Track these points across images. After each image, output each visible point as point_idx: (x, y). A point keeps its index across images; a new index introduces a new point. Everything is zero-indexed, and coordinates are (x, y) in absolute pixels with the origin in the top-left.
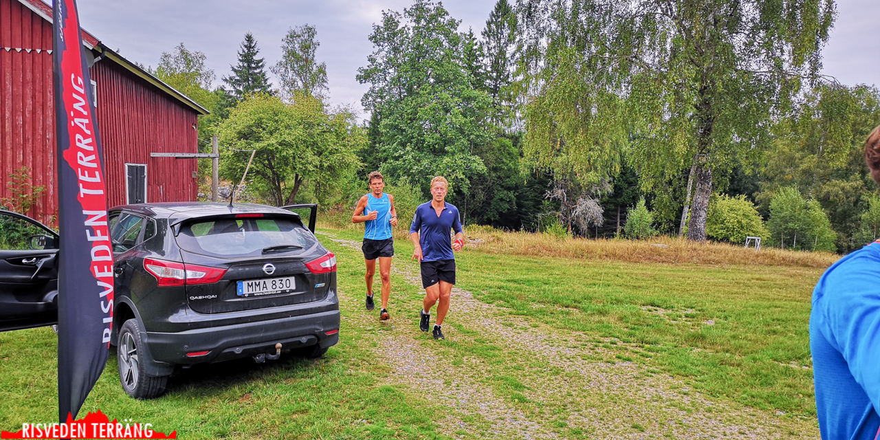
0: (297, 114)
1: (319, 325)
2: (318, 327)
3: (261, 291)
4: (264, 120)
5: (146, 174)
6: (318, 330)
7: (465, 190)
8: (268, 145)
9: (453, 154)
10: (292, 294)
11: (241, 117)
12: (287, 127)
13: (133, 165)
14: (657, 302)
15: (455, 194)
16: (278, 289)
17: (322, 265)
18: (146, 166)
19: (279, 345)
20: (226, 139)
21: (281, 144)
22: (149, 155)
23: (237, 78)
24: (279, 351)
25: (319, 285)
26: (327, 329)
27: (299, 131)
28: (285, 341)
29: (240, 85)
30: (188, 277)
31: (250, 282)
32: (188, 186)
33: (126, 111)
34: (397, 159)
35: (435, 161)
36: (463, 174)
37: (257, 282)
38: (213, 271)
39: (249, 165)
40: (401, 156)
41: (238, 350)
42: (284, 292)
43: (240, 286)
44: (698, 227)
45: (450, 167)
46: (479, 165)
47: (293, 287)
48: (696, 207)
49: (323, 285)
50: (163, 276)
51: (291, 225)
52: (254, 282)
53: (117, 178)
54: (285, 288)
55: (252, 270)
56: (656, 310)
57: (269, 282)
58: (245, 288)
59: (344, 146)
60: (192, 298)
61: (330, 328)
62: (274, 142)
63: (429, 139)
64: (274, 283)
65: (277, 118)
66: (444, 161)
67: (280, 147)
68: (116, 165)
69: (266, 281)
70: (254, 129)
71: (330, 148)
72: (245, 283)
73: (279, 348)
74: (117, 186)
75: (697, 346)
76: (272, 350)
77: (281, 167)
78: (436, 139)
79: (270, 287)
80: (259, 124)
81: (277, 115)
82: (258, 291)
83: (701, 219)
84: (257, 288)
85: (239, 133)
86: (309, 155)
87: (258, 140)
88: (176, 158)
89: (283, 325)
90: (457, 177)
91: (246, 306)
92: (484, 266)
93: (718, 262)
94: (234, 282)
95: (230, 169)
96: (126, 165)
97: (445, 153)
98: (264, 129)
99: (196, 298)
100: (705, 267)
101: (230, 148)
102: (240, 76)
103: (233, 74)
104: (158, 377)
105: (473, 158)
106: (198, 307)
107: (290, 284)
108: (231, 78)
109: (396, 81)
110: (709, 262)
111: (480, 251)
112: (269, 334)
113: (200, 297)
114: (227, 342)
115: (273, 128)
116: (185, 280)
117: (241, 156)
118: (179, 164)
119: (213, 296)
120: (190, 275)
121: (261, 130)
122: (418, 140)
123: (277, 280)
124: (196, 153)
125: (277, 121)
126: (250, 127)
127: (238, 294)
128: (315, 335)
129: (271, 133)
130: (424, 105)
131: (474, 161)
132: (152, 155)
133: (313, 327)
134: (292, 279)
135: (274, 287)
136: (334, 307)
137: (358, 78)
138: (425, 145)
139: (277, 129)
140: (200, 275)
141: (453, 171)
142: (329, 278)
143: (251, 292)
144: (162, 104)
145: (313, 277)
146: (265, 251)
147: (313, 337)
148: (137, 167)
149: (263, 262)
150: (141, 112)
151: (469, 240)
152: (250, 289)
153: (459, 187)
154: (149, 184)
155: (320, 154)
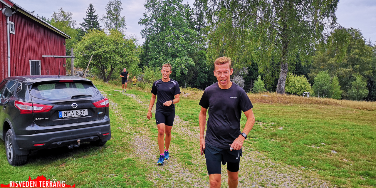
0: (111, 39)
1: (99, 131)
2: (99, 132)
3: (71, 116)
4: (97, 42)
5: (40, 65)
6: (99, 133)
7: (186, 73)
8: (98, 52)
9: (180, 57)
10: (86, 117)
11: (87, 40)
12: (107, 44)
13: (34, 60)
14: (260, 120)
15: (181, 75)
16: (79, 115)
17: (102, 104)
18: (40, 61)
19: (79, 140)
20: (80, 50)
21: (104, 52)
22: (42, 56)
23: (86, 23)
24: (79, 143)
25: (100, 113)
26: (103, 133)
27: (112, 46)
28: (81, 139)
29: (87, 26)
30: (34, 110)
31: (65, 112)
32: (61, 71)
33: (30, 36)
34: (156, 59)
35: (173, 60)
36: (185, 66)
37: (69, 111)
38: (47, 106)
39: (90, 61)
40: (158, 58)
41: (59, 143)
42: (82, 116)
43: (60, 113)
44: (282, 88)
45: (179, 63)
46: (192, 62)
47: (87, 114)
48: (281, 79)
49: (102, 113)
50: (22, 109)
51: (87, 86)
52: (67, 111)
53: (25, 66)
54: (83, 114)
55: (66, 106)
56: (259, 123)
57: (75, 112)
58: (63, 114)
59: (132, 53)
60: (36, 119)
61: (105, 132)
62: (101, 51)
63: (170, 50)
64: (77, 112)
65: (102, 41)
66: (176, 60)
67: (104, 53)
68: (25, 61)
69: (73, 111)
70: (92, 45)
71: (126, 54)
72: (63, 112)
73: (79, 142)
74: (26, 70)
75: (273, 139)
76: (76, 142)
77: (104, 62)
78: (173, 51)
79: (75, 114)
80: (94, 43)
81: (102, 40)
82: (69, 116)
83: (283, 84)
84: (69, 114)
85: (86, 47)
86: (117, 57)
87: (94, 50)
88: (55, 58)
89: (81, 131)
90: (182, 67)
91: (64, 123)
92: (189, 105)
93: (289, 103)
94: (57, 112)
95: (82, 63)
96: (30, 61)
97: (177, 56)
98: (97, 46)
99: (38, 119)
100: (284, 105)
101: (82, 54)
102: (87, 23)
103: (84, 22)
104: (22, 156)
105: (189, 59)
106: (39, 123)
107: (86, 112)
108: (83, 23)
109: (156, 25)
110: (285, 103)
111: (188, 98)
112: (74, 135)
113: (40, 119)
114: (54, 139)
115: (101, 45)
116: (33, 111)
117: (87, 57)
118: (57, 61)
119: (47, 118)
120: (35, 108)
121: (95, 46)
122: (165, 51)
123: (79, 111)
124: (65, 55)
125: (102, 42)
126: (90, 44)
127: (59, 117)
128: (97, 135)
129: (100, 47)
130: (168, 36)
131: (190, 60)
132: (43, 56)
133: (96, 132)
134: (86, 110)
135: (77, 114)
136: (108, 123)
137: (140, 23)
138: (168, 53)
139: (102, 45)
140: (41, 108)
141: (181, 64)
142: (105, 110)
143: (65, 116)
144: (48, 34)
145: (96, 109)
146: (73, 97)
147: (97, 137)
148: (35, 61)
149: (71, 102)
150: (37, 37)
151: (183, 94)
152: (65, 115)
153: (183, 72)
154: (41, 69)
155: (121, 56)
